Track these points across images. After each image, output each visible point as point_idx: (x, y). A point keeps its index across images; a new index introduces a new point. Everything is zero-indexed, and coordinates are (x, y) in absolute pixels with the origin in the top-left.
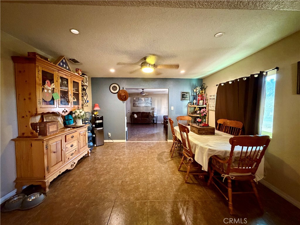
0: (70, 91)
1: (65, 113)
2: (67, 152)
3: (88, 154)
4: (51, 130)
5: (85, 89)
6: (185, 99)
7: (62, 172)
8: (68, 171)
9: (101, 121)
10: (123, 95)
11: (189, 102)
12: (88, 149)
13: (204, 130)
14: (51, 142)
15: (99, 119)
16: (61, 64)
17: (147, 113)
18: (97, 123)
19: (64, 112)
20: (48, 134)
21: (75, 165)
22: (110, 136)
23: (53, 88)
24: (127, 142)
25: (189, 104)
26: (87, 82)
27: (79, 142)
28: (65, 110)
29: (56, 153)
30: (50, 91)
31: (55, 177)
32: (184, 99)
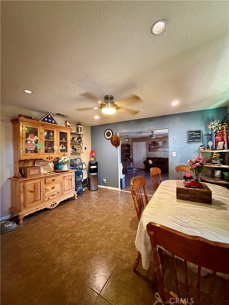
0: (55, 141)
1: (50, 159)
2: (47, 193)
3: (74, 197)
4: (31, 173)
5: (81, 137)
6: (194, 141)
7: (39, 209)
8: (46, 209)
9: (95, 167)
10: (114, 140)
11: (202, 145)
12: (75, 192)
13: (189, 193)
14: (28, 183)
15: (93, 165)
16: (46, 119)
17: (164, 158)
18: (92, 169)
19: (48, 159)
20: (28, 176)
21: (55, 206)
22: (105, 182)
23: (37, 140)
24: (122, 191)
25: (201, 148)
26: (82, 131)
27: (62, 185)
28: (50, 157)
29: (33, 193)
30: (33, 142)
31: (32, 212)
32: (192, 141)
